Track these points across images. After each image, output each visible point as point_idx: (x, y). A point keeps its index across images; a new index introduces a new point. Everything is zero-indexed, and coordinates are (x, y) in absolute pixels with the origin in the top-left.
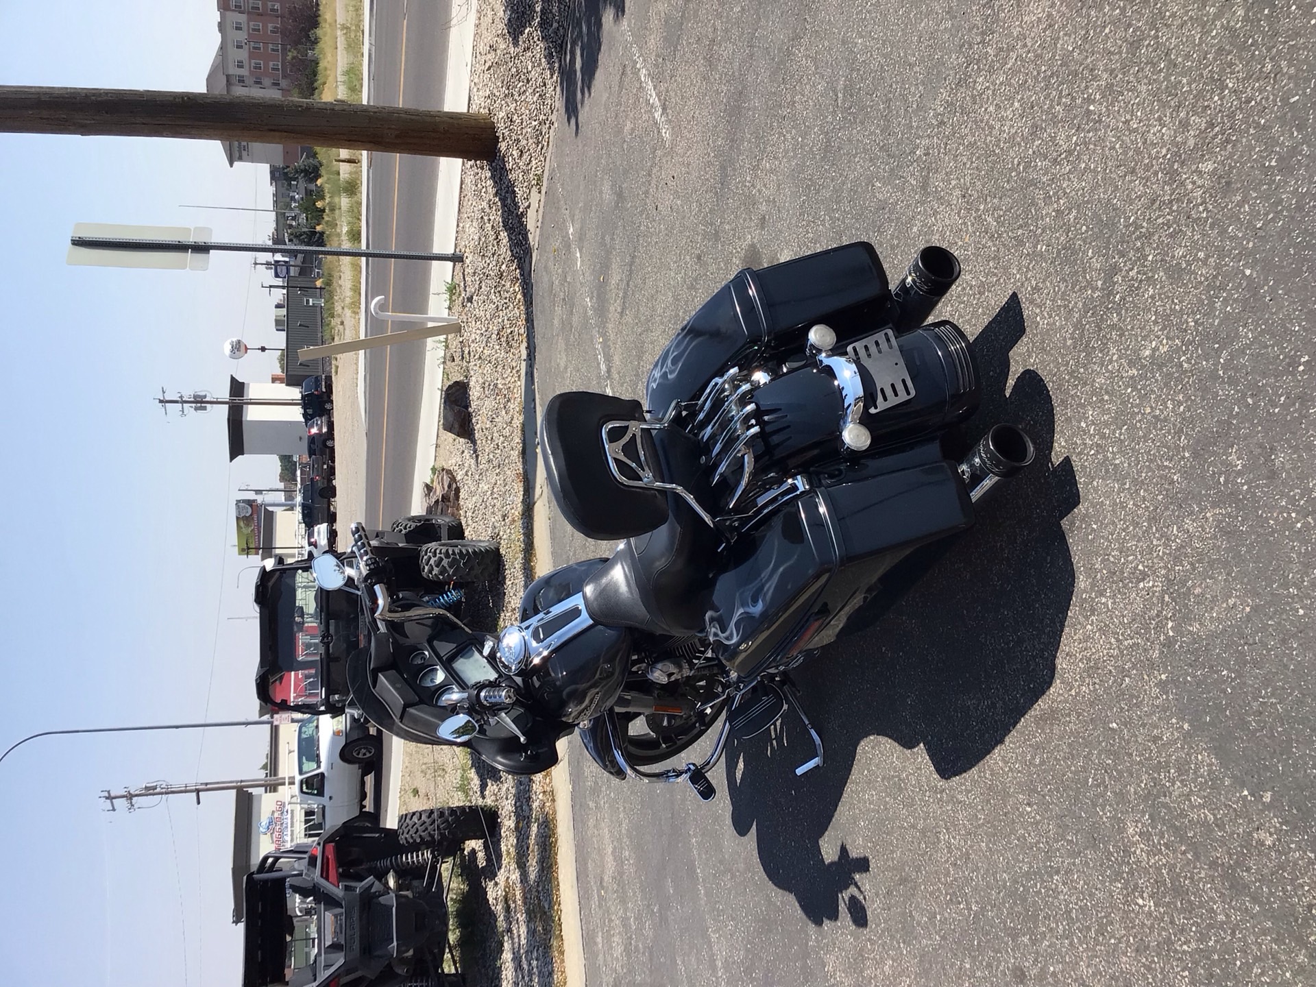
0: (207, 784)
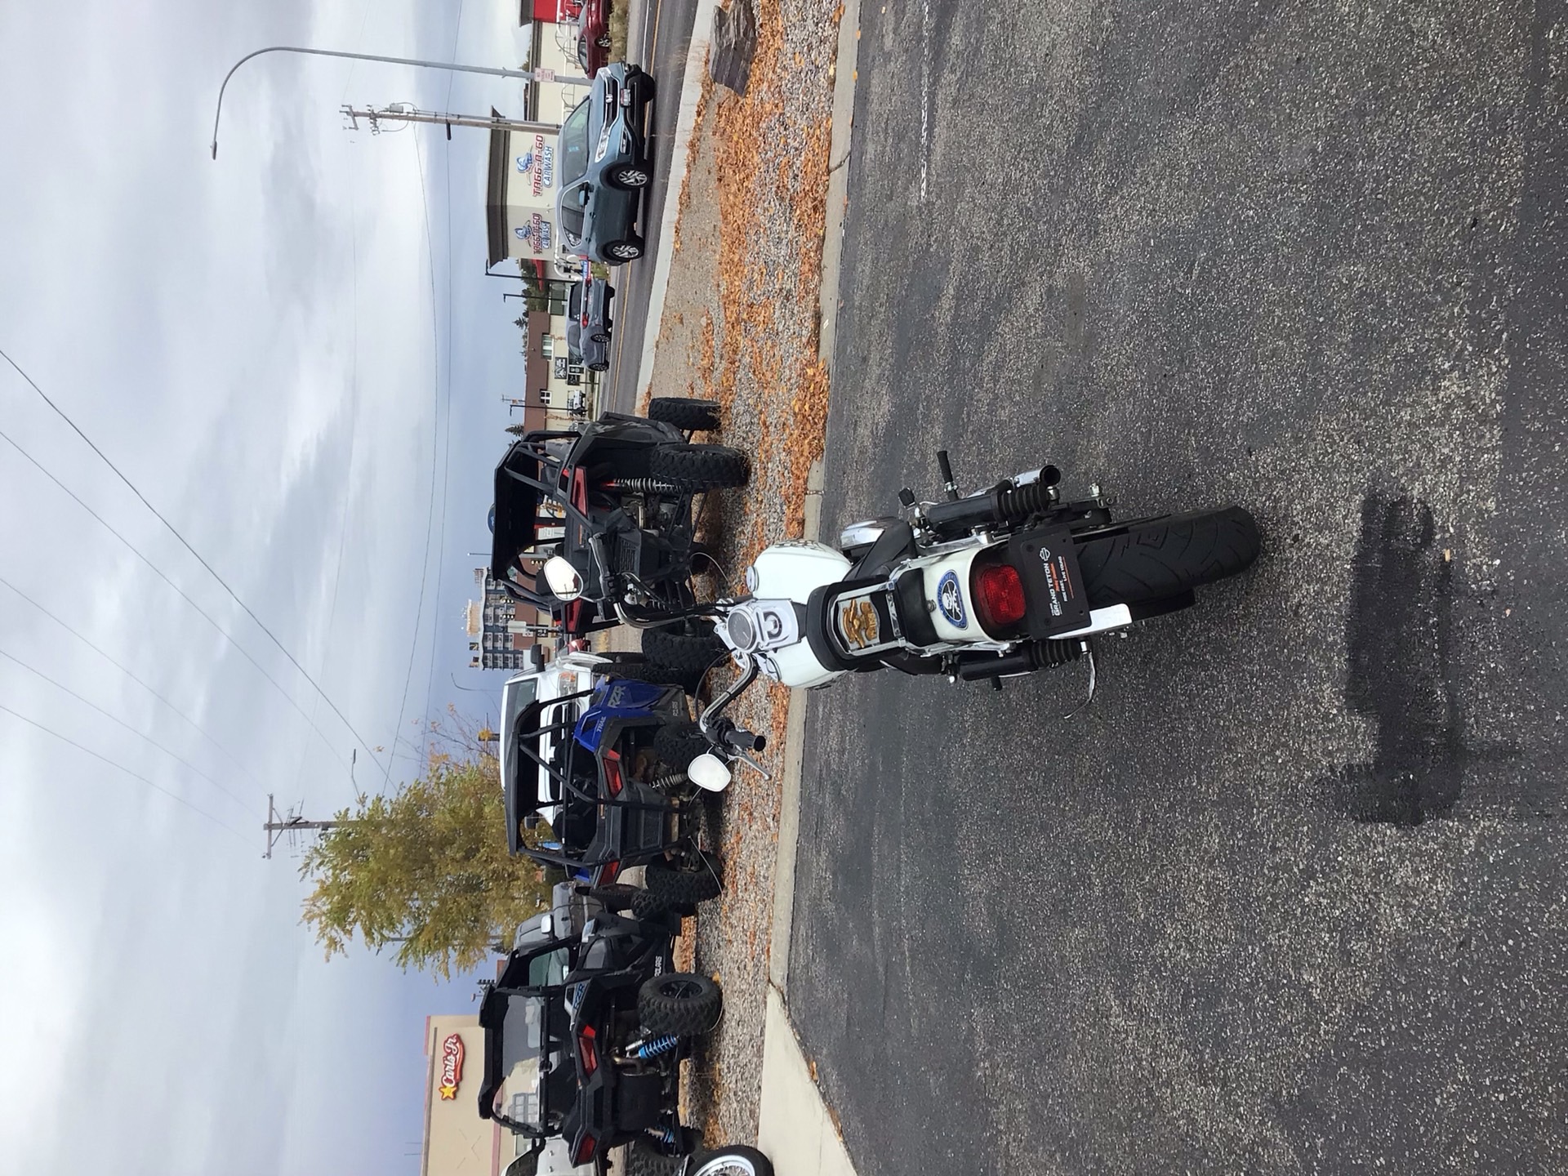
0: (459, 116)
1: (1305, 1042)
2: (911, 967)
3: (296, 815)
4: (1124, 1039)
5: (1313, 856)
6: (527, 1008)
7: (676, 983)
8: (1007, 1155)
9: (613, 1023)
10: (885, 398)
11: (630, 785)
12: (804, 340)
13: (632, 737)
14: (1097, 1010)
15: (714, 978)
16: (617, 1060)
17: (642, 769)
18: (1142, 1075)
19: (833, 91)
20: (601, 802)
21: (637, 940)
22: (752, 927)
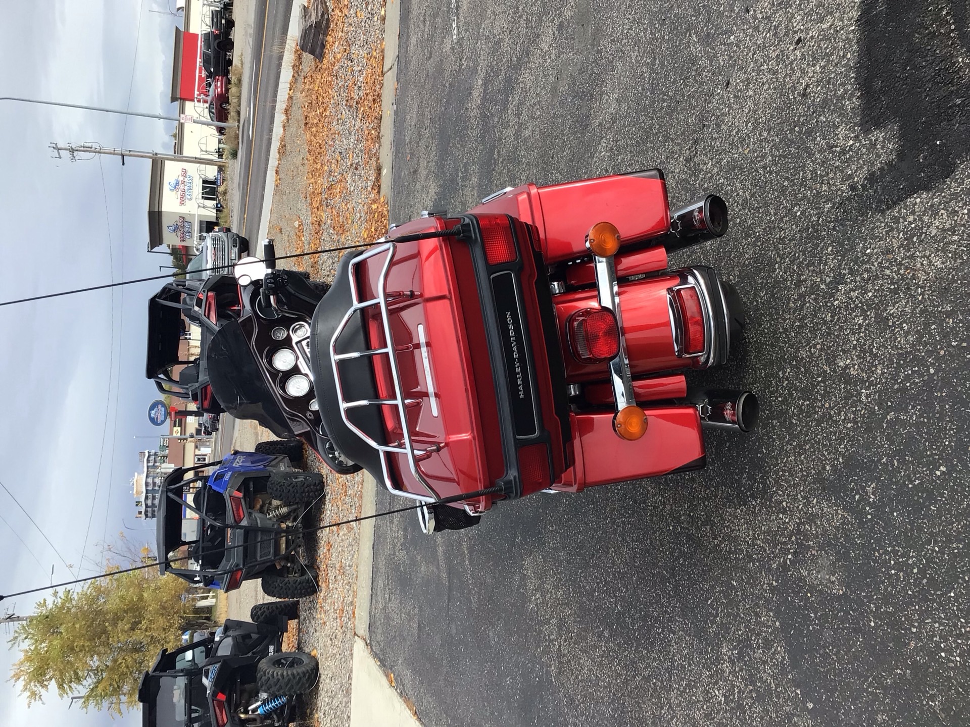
0: (130, 151)
1: (846, 415)
2: (470, 560)
3: (10, 612)
4: (663, 509)
5: (840, 265)
6: (174, 692)
7: (284, 659)
8: (560, 655)
9: (238, 695)
10: (432, 187)
11: (250, 514)
12: (369, 189)
13: (251, 485)
14: (635, 502)
15: (313, 654)
16: (242, 716)
17: (258, 506)
18: (681, 528)
19: (384, 24)
20: (228, 526)
21: (254, 636)
22: (340, 605)
